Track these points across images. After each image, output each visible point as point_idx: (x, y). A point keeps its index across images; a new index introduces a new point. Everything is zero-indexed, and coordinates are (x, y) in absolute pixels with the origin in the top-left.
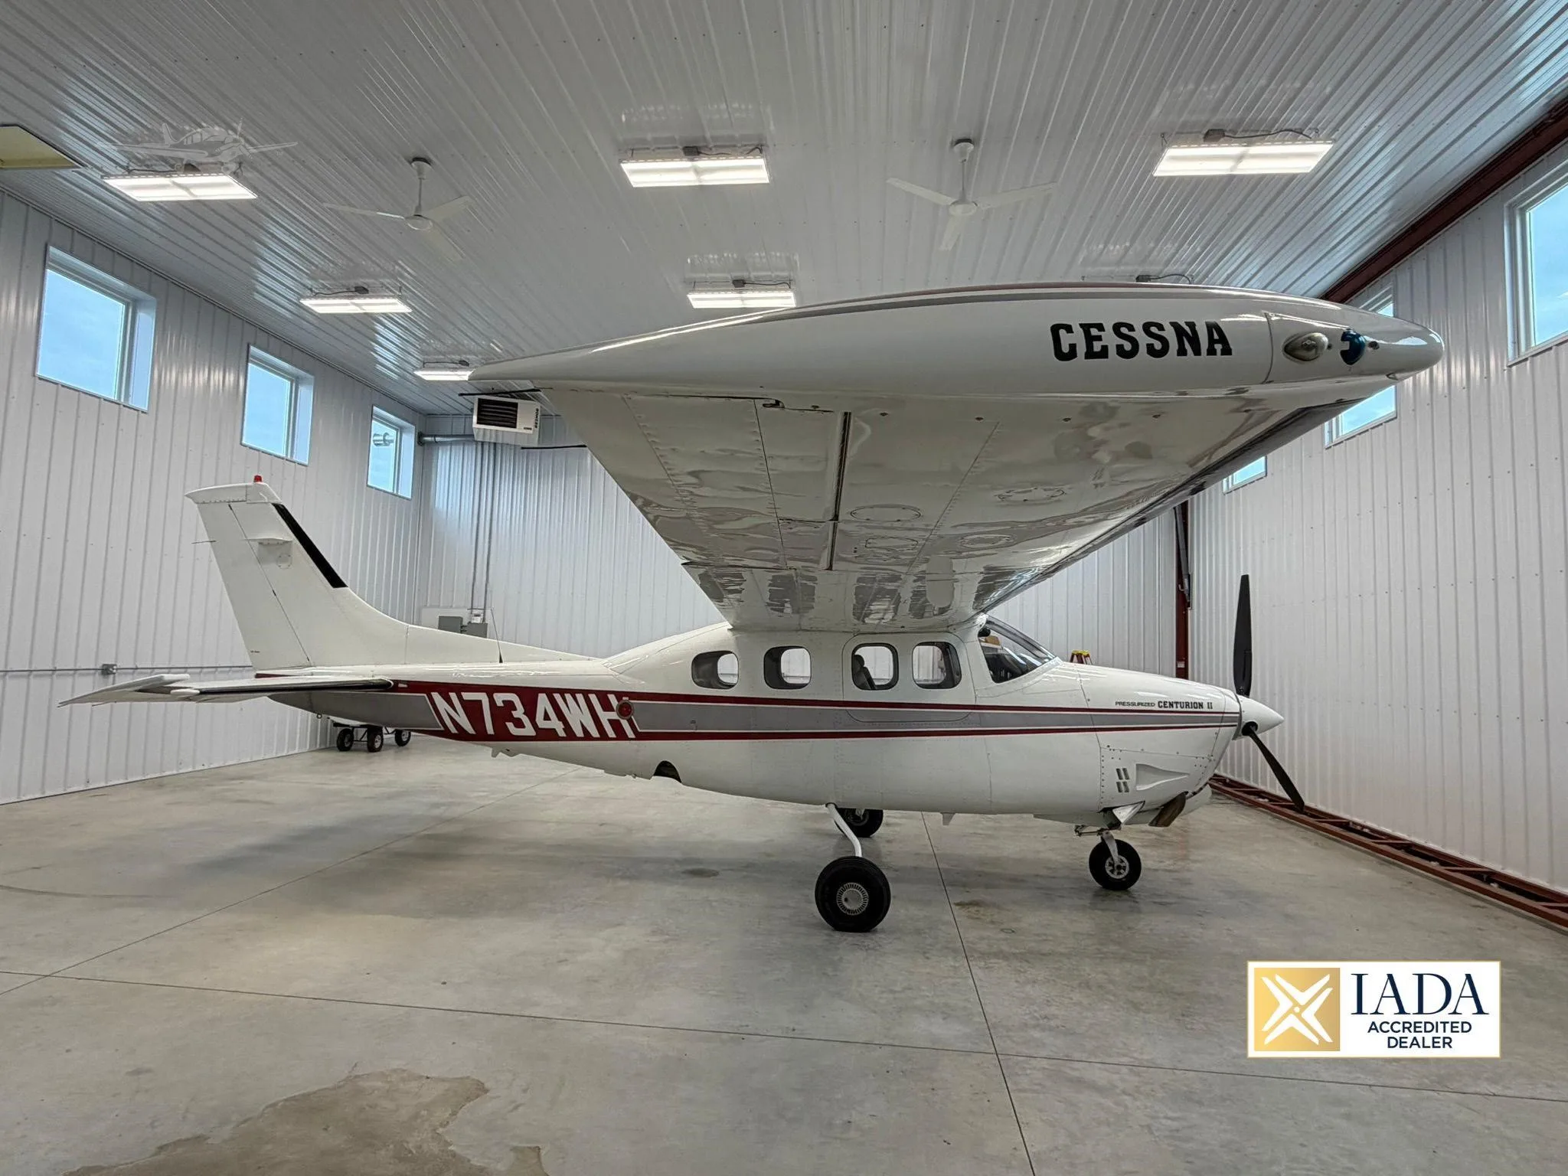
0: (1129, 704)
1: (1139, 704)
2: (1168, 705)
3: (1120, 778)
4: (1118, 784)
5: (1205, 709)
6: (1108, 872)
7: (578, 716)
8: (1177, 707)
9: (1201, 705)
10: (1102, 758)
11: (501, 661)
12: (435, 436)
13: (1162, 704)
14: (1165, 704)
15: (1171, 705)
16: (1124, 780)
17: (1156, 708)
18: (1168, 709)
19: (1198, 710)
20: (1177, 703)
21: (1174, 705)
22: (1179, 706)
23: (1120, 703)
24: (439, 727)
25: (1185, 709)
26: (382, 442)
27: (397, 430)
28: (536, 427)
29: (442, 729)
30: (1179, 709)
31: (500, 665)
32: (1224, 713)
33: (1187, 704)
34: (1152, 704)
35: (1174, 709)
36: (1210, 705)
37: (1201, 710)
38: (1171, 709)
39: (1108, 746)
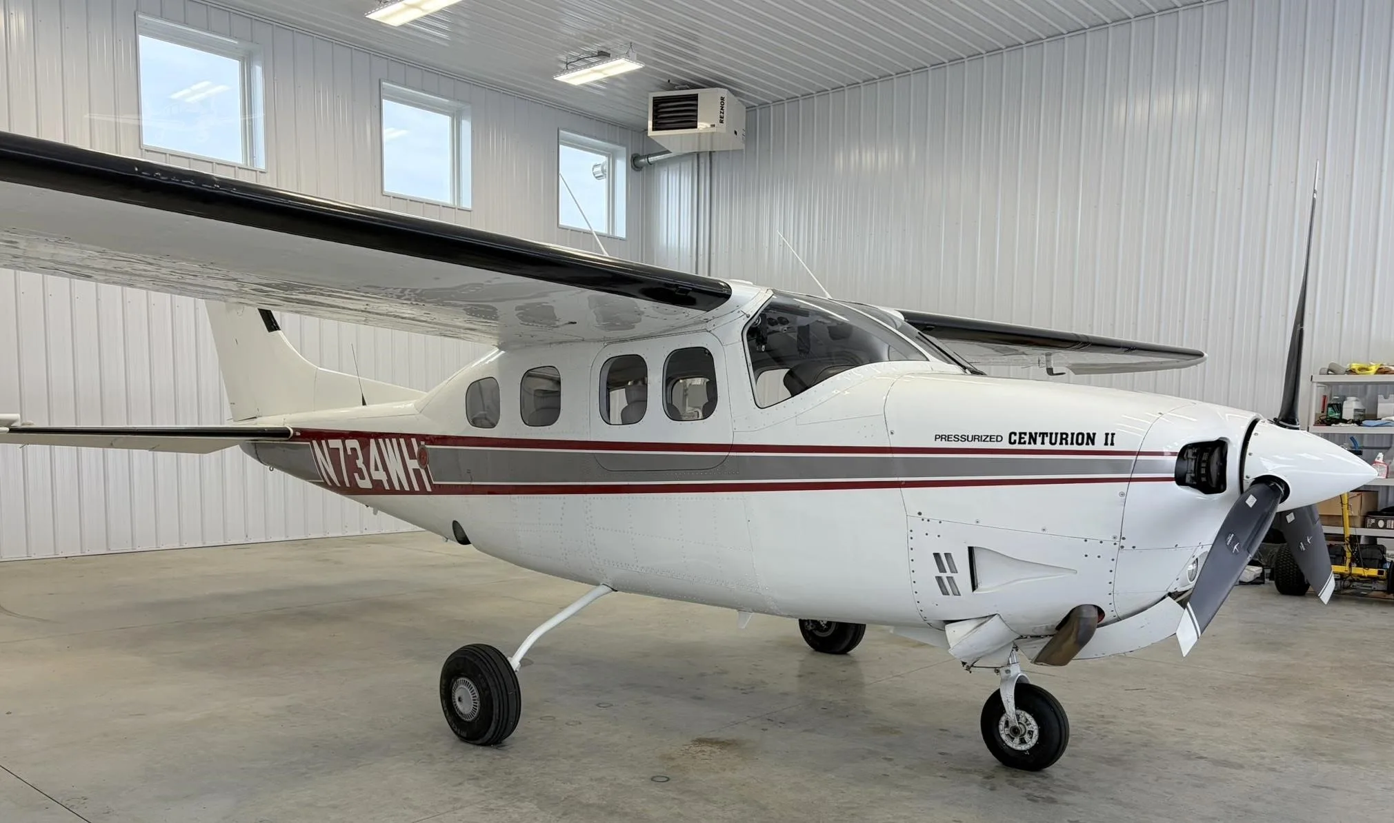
0: (957, 438)
1: (974, 438)
2: (1027, 438)
3: (942, 570)
4: (939, 579)
5: (1099, 445)
6: (1004, 737)
7: (396, 465)
8: (1043, 443)
9: (1091, 439)
10: (911, 535)
11: (364, 403)
12: (648, 156)
13: (1017, 438)
14: (1021, 438)
15: (1033, 438)
16: (949, 574)
17: (1005, 445)
18: (1027, 447)
19: (1084, 447)
20: (1043, 434)
21: (1039, 440)
22: (1047, 440)
23: (941, 437)
24: (321, 479)
25: (1057, 447)
26: (601, 174)
27: (608, 156)
28: (721, 122)
29: (323, 481)
30: (1047, 446)
31: (364, 407)
32: (1140, 453)
33: (1064, 437)
34: (999, 438)
35: (1038, 446)
36: (1109, 438)
37: (1090, 448)
38: (1032, 447)
39: (920, 514)
